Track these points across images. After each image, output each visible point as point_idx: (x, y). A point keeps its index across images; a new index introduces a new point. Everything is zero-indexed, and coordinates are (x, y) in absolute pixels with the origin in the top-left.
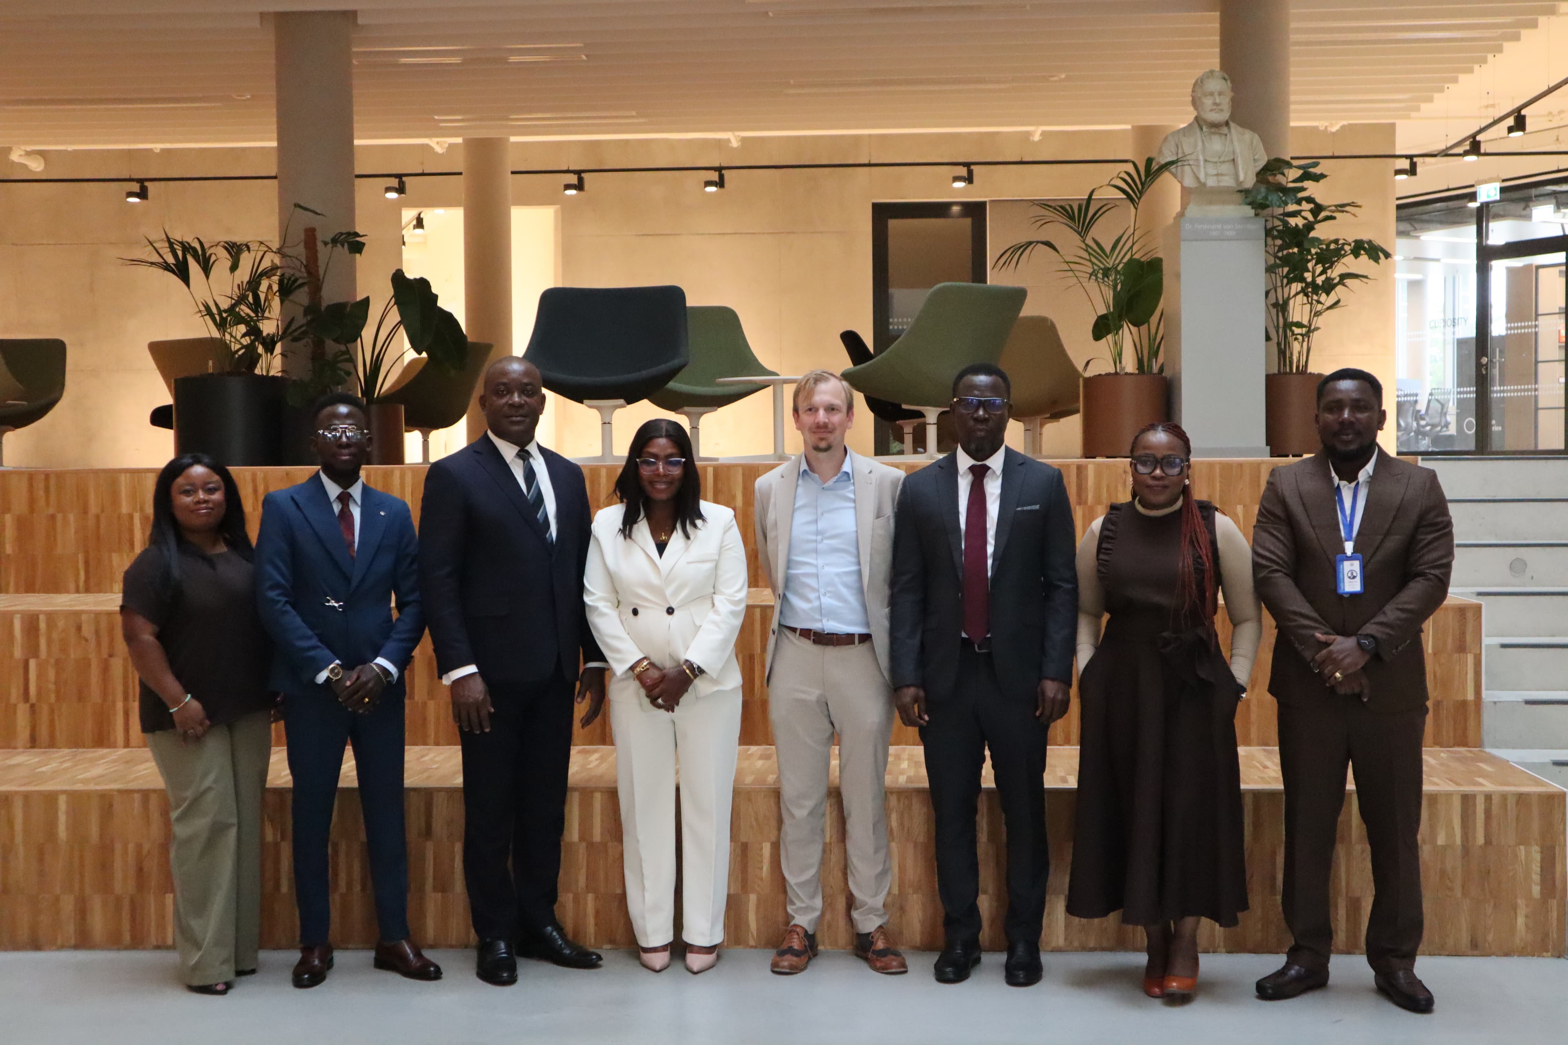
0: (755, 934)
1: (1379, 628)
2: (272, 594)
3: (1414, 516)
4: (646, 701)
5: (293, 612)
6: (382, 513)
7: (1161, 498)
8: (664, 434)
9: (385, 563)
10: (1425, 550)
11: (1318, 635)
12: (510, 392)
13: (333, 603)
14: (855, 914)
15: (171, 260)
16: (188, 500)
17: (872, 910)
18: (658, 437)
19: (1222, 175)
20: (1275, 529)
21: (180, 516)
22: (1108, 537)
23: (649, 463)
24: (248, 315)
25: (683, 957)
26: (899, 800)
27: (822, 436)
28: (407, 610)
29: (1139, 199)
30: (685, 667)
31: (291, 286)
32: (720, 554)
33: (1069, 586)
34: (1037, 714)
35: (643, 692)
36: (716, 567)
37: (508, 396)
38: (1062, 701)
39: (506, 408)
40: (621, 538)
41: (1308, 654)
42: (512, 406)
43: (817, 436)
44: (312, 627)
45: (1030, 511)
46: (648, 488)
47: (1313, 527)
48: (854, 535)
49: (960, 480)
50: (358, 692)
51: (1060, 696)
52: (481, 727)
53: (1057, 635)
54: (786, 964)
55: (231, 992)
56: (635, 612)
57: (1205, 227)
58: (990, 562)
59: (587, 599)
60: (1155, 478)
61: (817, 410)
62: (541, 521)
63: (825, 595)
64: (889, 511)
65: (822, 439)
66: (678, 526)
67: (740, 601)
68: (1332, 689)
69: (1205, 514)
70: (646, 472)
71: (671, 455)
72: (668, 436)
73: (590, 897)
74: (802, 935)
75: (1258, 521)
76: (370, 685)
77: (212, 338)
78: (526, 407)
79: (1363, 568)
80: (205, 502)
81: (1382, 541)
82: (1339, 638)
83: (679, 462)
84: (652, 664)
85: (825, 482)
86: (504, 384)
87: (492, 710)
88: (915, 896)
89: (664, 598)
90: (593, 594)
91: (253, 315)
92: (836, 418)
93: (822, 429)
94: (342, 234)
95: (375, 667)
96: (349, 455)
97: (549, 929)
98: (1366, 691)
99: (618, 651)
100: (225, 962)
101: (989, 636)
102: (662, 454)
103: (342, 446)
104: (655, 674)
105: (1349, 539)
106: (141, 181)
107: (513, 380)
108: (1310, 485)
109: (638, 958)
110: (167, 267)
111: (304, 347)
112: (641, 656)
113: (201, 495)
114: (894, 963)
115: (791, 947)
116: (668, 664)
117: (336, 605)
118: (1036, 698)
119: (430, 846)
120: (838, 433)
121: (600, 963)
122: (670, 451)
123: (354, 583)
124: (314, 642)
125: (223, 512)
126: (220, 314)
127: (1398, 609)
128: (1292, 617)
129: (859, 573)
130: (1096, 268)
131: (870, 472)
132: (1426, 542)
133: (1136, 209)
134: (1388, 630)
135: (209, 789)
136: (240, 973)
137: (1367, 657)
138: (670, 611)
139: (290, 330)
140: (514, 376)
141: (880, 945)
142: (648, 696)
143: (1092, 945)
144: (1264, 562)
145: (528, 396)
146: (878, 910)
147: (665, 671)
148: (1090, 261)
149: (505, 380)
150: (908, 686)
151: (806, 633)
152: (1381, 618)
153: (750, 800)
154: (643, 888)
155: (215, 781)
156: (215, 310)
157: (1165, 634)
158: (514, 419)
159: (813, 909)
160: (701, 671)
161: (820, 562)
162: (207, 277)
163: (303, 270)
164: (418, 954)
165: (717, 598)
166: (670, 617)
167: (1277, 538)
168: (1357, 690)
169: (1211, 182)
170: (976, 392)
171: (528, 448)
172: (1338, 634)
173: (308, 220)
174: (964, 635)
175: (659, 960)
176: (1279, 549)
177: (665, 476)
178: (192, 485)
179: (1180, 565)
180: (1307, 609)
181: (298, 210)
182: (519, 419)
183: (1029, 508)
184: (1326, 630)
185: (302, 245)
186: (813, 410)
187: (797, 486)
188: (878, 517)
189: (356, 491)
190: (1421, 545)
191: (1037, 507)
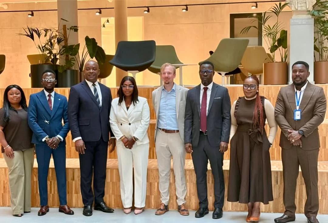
0: (153, 205)
1: (304, 128)
2: (31, 119)
3: (315, 99)
4: (124, 146)
5: (37, 124)
6: (59, 99)
7: (250, 95)
8: (129, 79)
9: (60, 112)
10: (318, 108)
11: (289, 130)
12: (90, 69)
13: (46, 122)
14: (177, 201)
15: (29, 34)
16: (11, 96)
17: (181, 200)
18: (127, 80)
19: (302, 7)
20: (280, 103)
21: (10, 100)
22: (237, 106)
23: (124, 87)
24: (49, 48)
25: (134, 210)
26: (189, 172)
27: (167, 80)
28: (66, 123)
29: (278, 14)
30: (133, 138)
31: (61, 40)
32: (142, 110)
33: (228, 118)
34: (220, 150)
35: (123, 144)
36: (142, 112)
37: (89, 70)
38: (226, 147)
39: (89, 73)
40: (118, 106)
41: (286, 135)
42: (90, 73)
43: (166, 80)
44: (41, 127)
45: (218, 99)
46: (125, 93)
47: (289, 102)
48: (175, 105)
49: (201, 91)
50: (52, 143)
51: (225, 146)
52: (83, 153)
53: (225, 130)
54: (158, 212)
55: (22, 216)
56: (121, 124)
57: (297, 21)
58: (207, 112)
59: (110, 121)
60: (248, 90)
61: (165, 73)
62: (98, 101)
63: (168, 120)
64: (184, 99)
65: (166, 81)
66: (132, 103)
67: (148, 122)
68: (292, 144)
69: (262, 99)
70: (124, 89)
71: (130, 85)
72: (130, 80)
73: (113, 196)
74: (164, 205)
75: (277, 101)
76: (56, 142)
77: (40, 54)
78: (94, 73)
79: (301, 113)
80: (16, 97)
81: (306, 106)
82: (294, 131)
83: (132, 86)
84: (126, 137)
85: (168, 92)
86: (88, 67)
87: (85, 148)
88: (193, 197)
89: (128, 121)
90: (112, 120)
91: (50, 48)
92: (170, 76)
93: (167, 78)
94: (72, 27)
95: (57, 137)
96: (50, 85)
97: (102, 203)
98: (301, 145)
99: (117, 134)
100: (21, 209)
101: (207, 130)
102: (128, 84)
103: (48, 83)
104: (126, 140)
105: (298, 105)
106: (32, 11)
107: (91, 66)
108: (289, 92)
109: (123, 210)
110: (28, 36)
111: (64, 57)
112: (123, 135)
113: (15, 95)
114: (186, 213)
115: (160, 209)
116: (130, 137)
117: (47, 122)
118: (219, 146)
119: (74, 182)
120: (171, 79)
121: (114, 211)
122: (130, 83)
123: (52, 116)
124: (42, 131)
125: (20, 99)
126: (42, 48)
127: (310, 124)
128: (282, 126)
129: (176, 115)
130: (267, 33)
131: (180, 89)
132: (317, 106)
133: (278, 17)
134: (306, 129)
135: (17, 167)
136: (25, 212)
137: (301, 136)
138: (130, 124)
139: (60, 52)
140: (91, 65)
141: (183, 208)
142: (125, 145)
143: (238, 210)
144: (277, 112)
145: (95, 70)
146: (183, 200)
147: (129, 139)
148: (265, 31)
149: (89, 66)
150: (187, 143)
151: (163, 130)
152: (305, 126)
153: (152, 172)
154: (125, 193)
155: (19, 165)
156: (41, 47)
157: (250, 130)
158: (91, 76)
159: (167, 199)
160: (138, 139)
161: (167, 112)
162: (39, 38)
163: (63, 36)
164: (69, 209)
165: (142, 121)
166: (129, 126)
167: (281, 106)
168: (299, 145)
169: (299, 9)
170: (204, 69)
171: (95, 83)
172: (294, 130)
173: (64, 23)
174: (201, 130)
175: (128, 211)
176: (281, 108)
177: (128, 90)
178: (13, 92)
179: (254, 113)
180: (287, 124)
181: (62, 20)
182: (92, 76)
183: (218, 98)
184: (291, 129)
185: (63, 29)
186: (164, 73)
187: (162, 93)
188: (181, 100)
189: (53, 94)
190: (317, 107)
191: (220, 98)
